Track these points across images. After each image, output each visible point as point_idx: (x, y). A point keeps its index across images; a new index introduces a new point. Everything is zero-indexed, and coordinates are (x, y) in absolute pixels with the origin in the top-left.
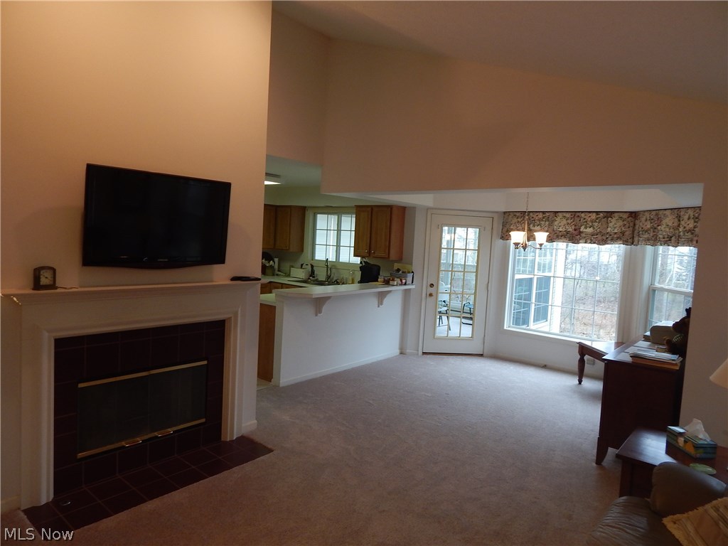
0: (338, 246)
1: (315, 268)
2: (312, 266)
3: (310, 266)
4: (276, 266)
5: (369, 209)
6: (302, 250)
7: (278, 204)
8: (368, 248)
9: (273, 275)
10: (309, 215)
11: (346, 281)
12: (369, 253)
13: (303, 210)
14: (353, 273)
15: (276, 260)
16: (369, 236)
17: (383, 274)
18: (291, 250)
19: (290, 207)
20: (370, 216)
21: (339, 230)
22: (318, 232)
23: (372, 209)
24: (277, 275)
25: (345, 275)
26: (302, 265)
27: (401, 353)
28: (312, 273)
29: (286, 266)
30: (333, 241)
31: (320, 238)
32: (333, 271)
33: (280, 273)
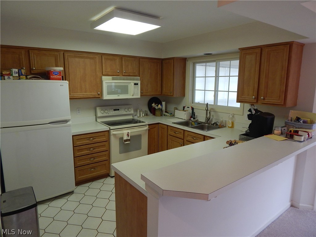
0: (216, 91)
1: (195, 111)
2: (193, 109)
3: (190, 108)
4: (164, 108)
5: (258, 51)
6: (183, 95)
7: (163, 57)
8: (255, 93)
9: (161, 115)
10: (189, 65)
11: (226, 123)
12: (257, 98)
13: (184, 60)
14: (233, 117)
15: (164, 103)
16: (257, 80)
17: (278, 124)
18: (175, 96)
19: (173, 58)
20: (258, 58)
21: (217, 77)
22: (197, 79)
23: (261, 49)
24: (164, 115)
25: (224, 118)
26: (184, 107)
27: (292, 206)
28: (193, 115)
29: (171, 108)
30: (211, 86)
31: (199, 84)
32: (212, 113)
33: (166, 114)
